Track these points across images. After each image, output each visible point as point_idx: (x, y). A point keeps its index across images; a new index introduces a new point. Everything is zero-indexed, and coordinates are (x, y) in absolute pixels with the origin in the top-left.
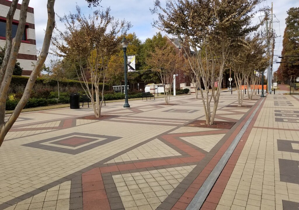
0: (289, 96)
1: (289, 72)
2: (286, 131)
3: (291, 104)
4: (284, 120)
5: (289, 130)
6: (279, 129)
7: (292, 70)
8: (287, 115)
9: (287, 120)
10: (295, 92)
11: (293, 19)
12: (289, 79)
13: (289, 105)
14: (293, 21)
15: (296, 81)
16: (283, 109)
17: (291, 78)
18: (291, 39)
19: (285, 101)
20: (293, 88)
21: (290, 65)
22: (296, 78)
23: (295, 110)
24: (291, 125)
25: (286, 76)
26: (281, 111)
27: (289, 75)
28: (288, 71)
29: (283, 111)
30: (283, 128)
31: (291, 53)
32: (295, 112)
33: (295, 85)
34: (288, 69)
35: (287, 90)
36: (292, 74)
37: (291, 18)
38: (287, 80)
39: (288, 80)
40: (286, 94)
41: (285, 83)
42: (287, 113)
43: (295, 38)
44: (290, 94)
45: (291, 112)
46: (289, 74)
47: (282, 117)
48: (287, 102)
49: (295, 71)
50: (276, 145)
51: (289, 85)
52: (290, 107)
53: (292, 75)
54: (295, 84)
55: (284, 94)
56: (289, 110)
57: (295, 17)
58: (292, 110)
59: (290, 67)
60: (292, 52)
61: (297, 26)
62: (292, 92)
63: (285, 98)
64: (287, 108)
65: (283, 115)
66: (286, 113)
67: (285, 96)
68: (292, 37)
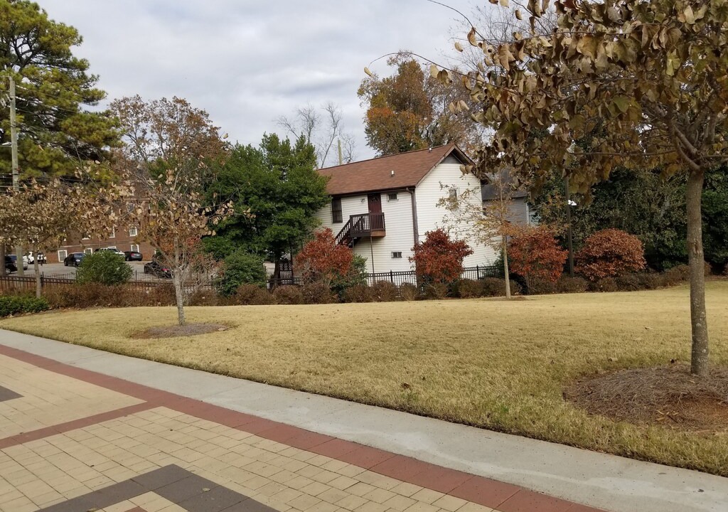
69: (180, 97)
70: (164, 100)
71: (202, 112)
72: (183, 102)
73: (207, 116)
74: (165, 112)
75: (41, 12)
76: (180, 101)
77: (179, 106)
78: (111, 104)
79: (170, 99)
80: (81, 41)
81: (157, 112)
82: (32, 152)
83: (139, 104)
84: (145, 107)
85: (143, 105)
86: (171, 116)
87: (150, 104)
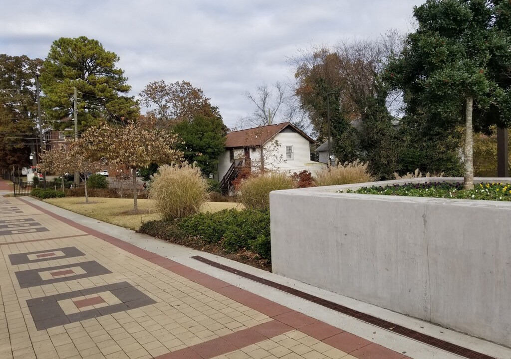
0: (14, 198)
1: (9, 159)
2: (17, 244)
3: (18, 209)
4: (13, 232)
5: (22, 242)
6: (7, 244)
7: (13, 156)
8: (15, 226)
9: (16, 232)
10: (23, 192)
11: (7, 73)
12: (10, 170)
13: (17, 212)
14: (7, 76)
15: (21, 174)
16: (8, 219)
17: (14, 169)
18: (7, 105)
19: (8, 206)
20: (18, 186)
21: (8, 147)
22: (21, 170)
23: (26, 218)
24: (23, 237)
25: (4, 166)
26: (6, 222)
27: (9, 164)
28: (7, 158)
29: (9, 222)
30: (13, 242)
31: (9, 128)
32: (26, 220)
33: (21, 180)
34: (6, 155)
35: (9, 188)
36: (15, 162)
37: (4, 71)
38: (6, 172)
39: (8, 173)
40: (8, 196)
41: (3, 178)
42: (15, 223)
43: (13, 104)
44: (15, 195)
45: (21, 221)
46: (8, 162)
47: (9, 229)
48: (11, 208)
49: (18, 157)
50: (8, 260)
51: (11, 180)
52: (18, 214)
53: (14, 164)
54: (21, 178)
55: (4, 196)
56: (17, 218)
57: (10, 70)
58: (21, 218)
59: (10, 151)
60: (10, 126)
61: (14, 85)
62: (17, 192)
63: (7, 202)
64: (14, 216)
65: (9, 226)
66: (13, 223)
67: (6, 199)
68: (8, 102)
69: (187, 81)
70: (177, 83)
71: (199, 90)
72: (188, 84)
73: (202, 92)
74: (179, 90)
75: (99, 44)
76: (186, 84)
77: (185, 86)
78: (148, 86)
79: (181, 82)
80: (119, 59)
81: (174, 89)
82: (90, 121)
83: (163, 85)
84: (167, 88)
85: (165, 86)
86: (181, 92)
87: (169, 85)
